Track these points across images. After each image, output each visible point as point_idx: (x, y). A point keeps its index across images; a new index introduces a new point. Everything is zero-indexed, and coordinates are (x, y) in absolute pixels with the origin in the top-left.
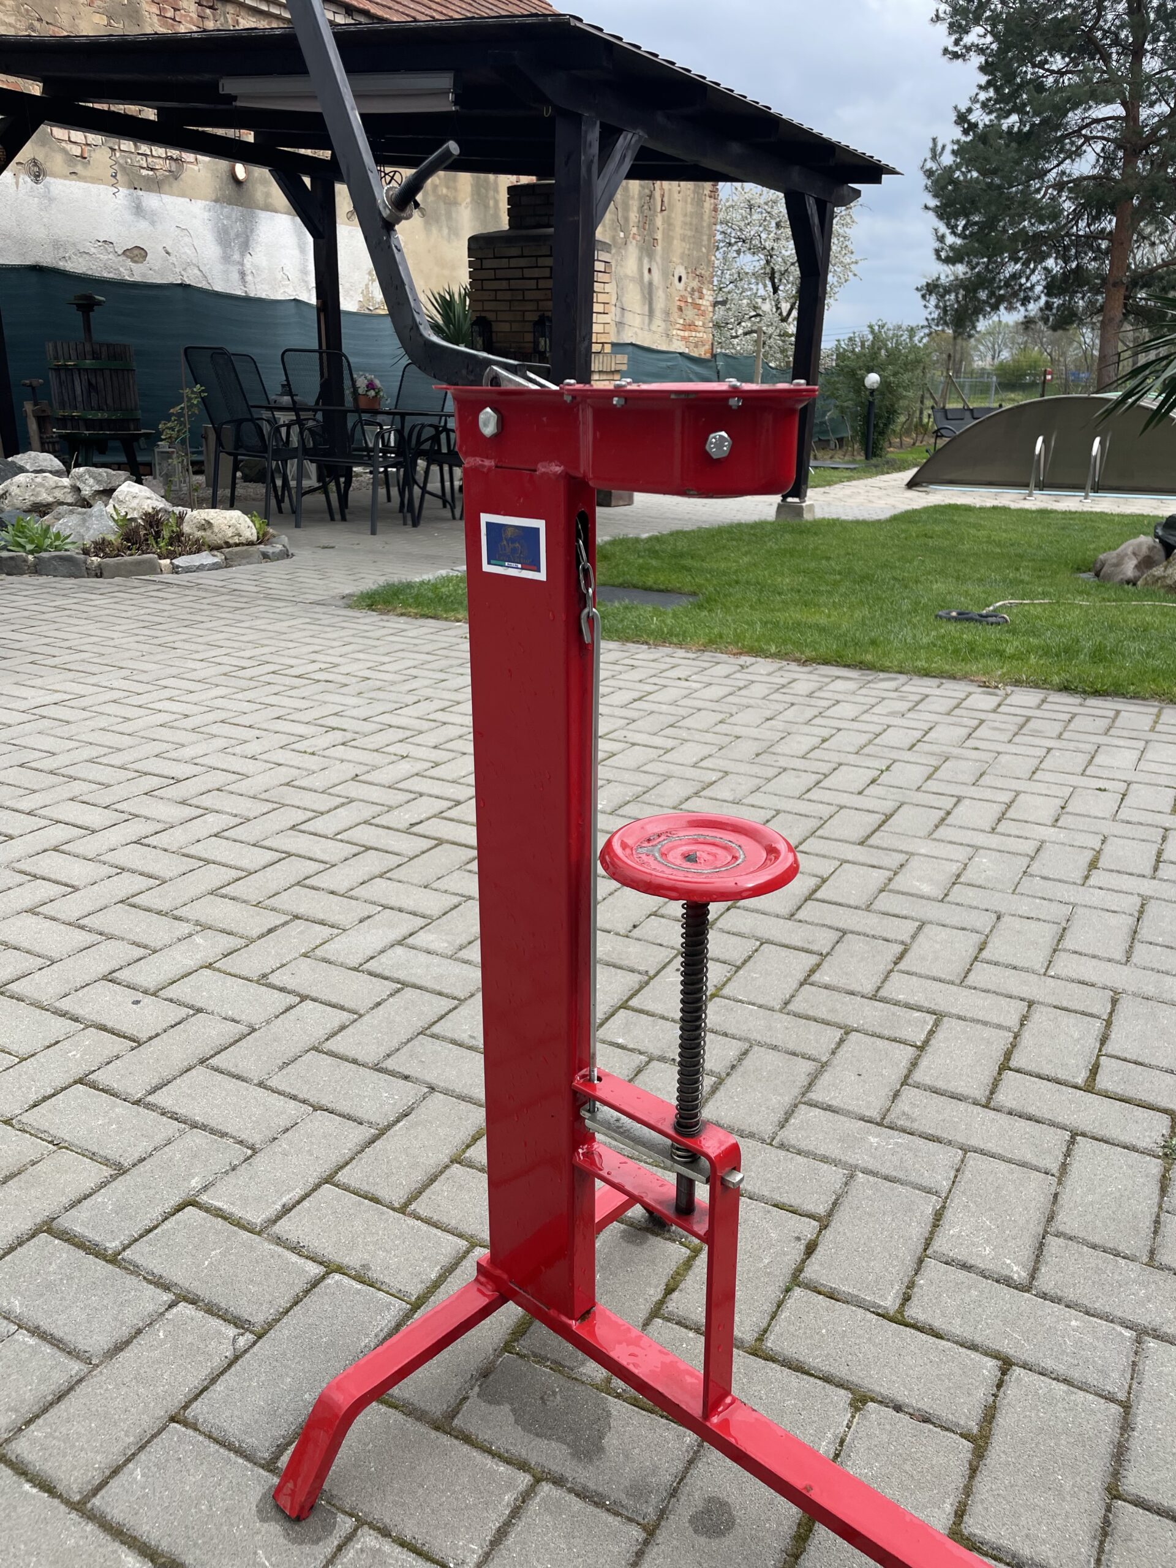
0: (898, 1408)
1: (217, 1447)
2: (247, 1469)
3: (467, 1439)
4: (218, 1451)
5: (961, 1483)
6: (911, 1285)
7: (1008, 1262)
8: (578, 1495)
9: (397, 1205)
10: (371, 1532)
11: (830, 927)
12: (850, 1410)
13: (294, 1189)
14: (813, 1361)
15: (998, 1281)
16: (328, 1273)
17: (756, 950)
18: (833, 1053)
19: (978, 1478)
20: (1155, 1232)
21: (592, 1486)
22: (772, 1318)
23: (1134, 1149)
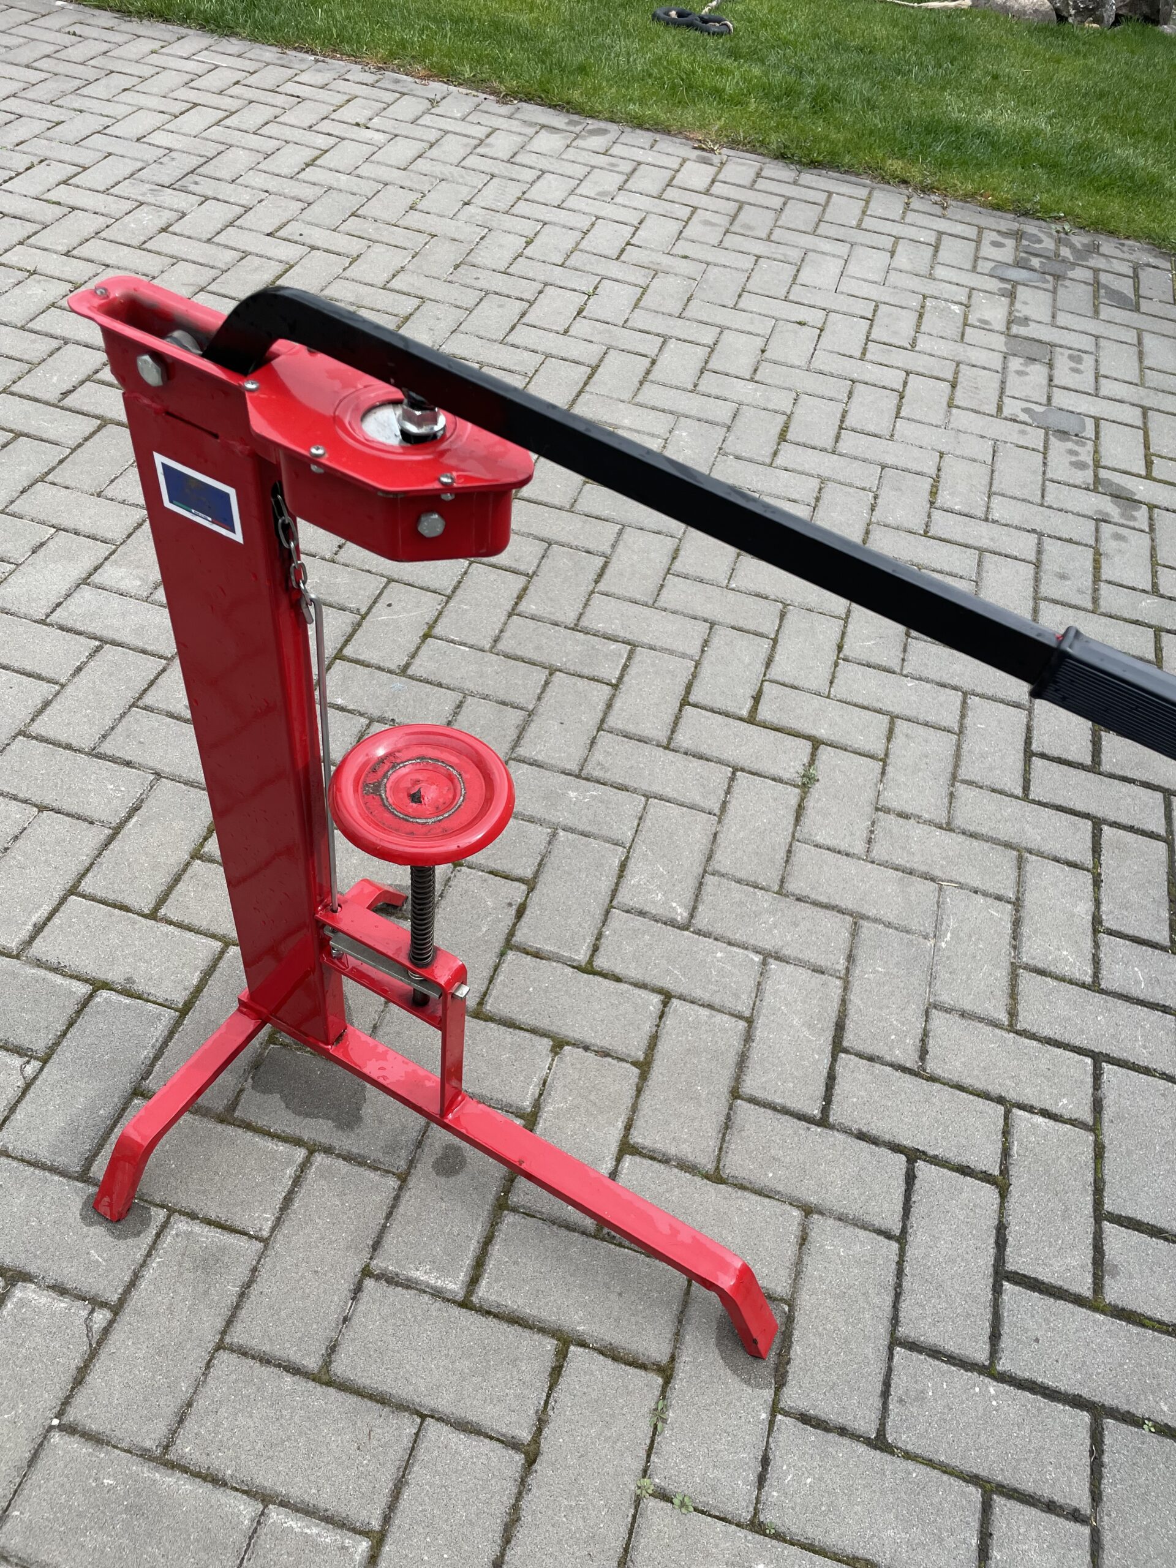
0: (586, 1048)
1: (32, 1169)
2: (64, 1184)
3: (248, 1126)
4: (33, 1173)
5: (629, 1102)
6: (599, 936)
7: (674, 905)
8: (344, 1159)
9: (147, 911)
10: (182, 1218)
11: (536, 538)
12: (551, 1055)
13: (40, 906)
14: (524, 1017)
15: (665, 923)
16: (95, 991)
17: (465, 573)
18: (539, 699)
19: (642, 1098)
20: (787, 861)
21: (355, 1150)
22: (490, 982)
23: (780, 780)
